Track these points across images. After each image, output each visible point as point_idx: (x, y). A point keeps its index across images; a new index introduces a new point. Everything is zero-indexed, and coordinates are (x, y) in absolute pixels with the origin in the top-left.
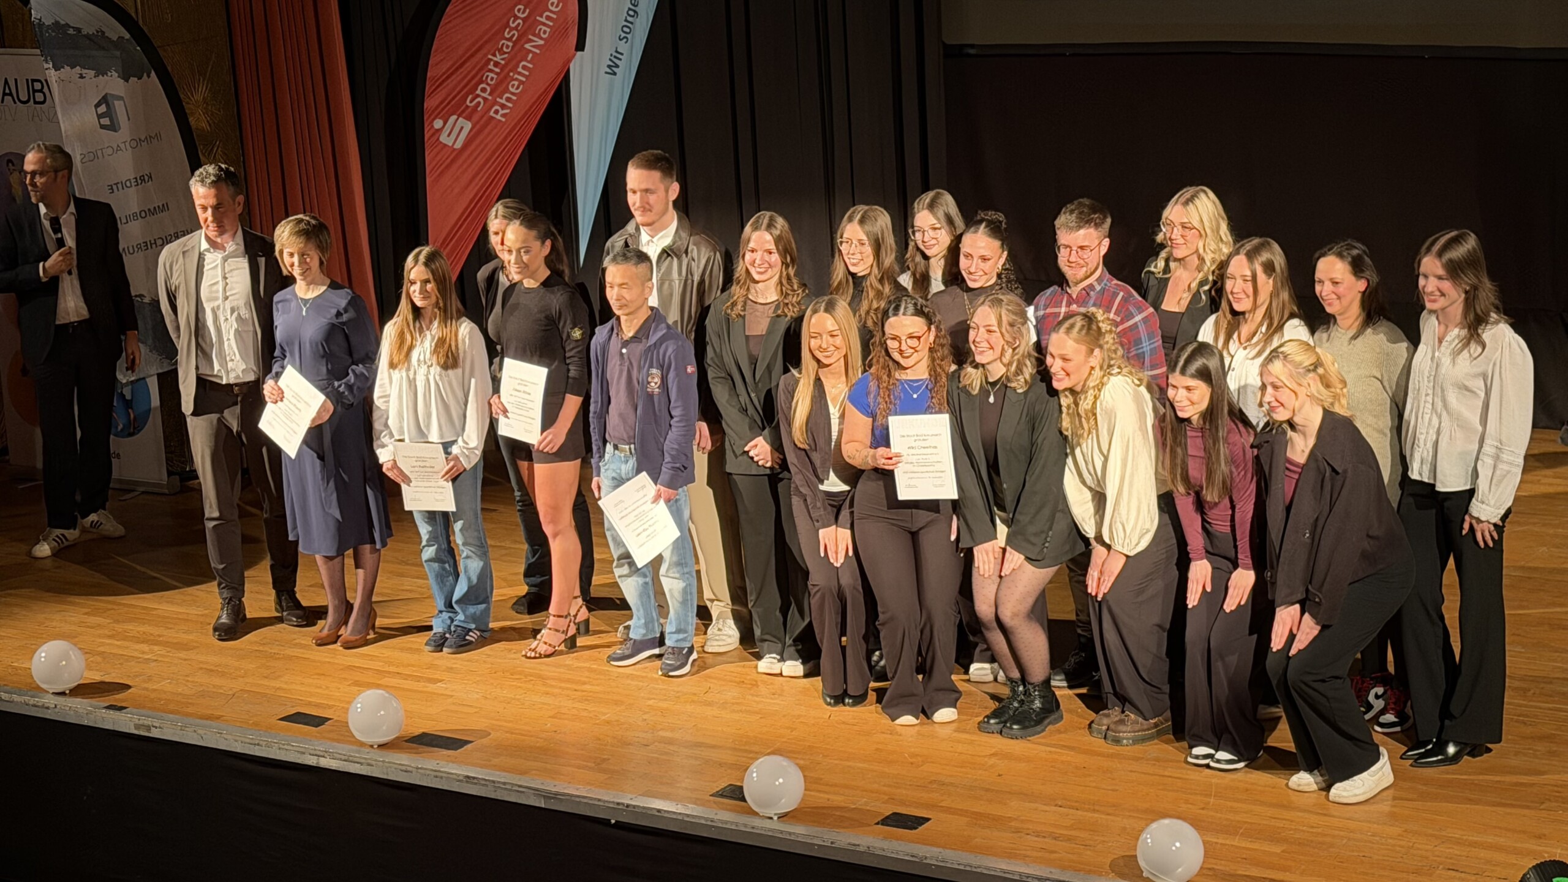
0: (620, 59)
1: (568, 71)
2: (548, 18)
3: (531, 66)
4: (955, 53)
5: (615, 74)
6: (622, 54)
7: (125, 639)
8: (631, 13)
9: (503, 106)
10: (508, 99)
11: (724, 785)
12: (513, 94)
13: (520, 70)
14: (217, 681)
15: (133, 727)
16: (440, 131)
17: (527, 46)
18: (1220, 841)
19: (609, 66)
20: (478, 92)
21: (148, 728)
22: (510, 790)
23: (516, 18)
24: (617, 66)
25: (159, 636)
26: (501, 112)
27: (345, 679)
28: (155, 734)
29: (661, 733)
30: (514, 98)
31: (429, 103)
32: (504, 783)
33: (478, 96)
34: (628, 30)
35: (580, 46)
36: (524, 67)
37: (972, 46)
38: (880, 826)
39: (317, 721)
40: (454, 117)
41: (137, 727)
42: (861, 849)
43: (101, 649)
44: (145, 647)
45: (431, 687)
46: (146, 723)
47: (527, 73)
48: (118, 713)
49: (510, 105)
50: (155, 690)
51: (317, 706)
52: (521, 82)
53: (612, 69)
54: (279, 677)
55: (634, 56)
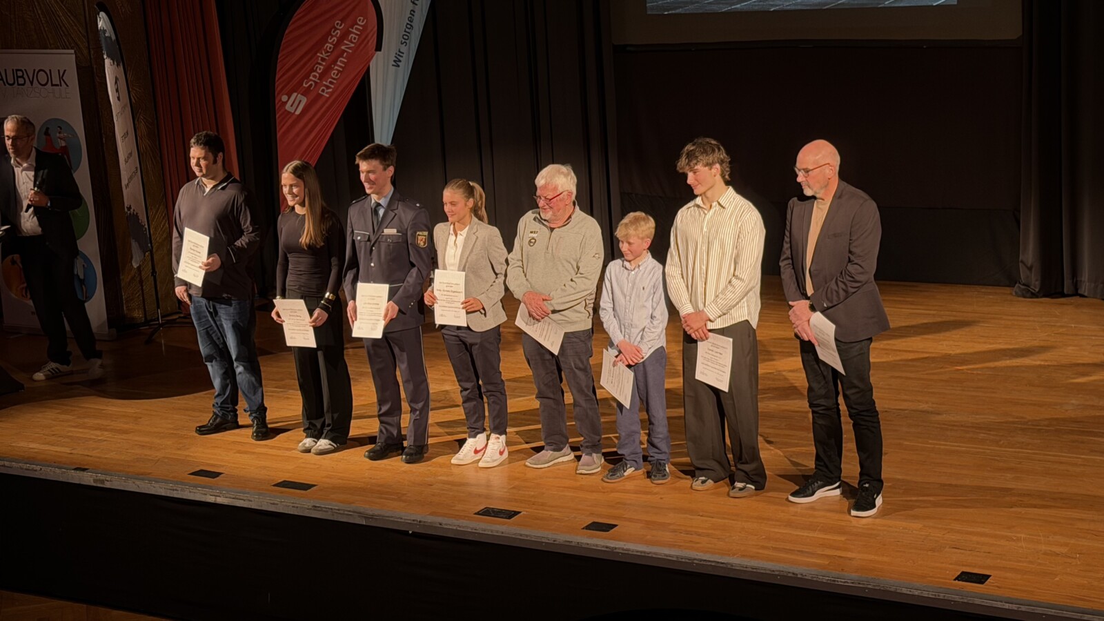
0: (402, 57)
1: (369, 67)
2: (356, 29)
3: (346, 61)
4: (621, 51)
5: (398, 66)
6: (403, 53)
8: (409, 26)
9: (328, 87)
10: (331, 82)
11: (482, 507)
12: (334, 79)
13: (339, 63)
14: (147, 452)
15: (92, 481)
16: (286, 102)
17: (343, 48)
18: (806, 534)
19: (395, 61)
21: (102, 481)
22: (344, 514)
23: (336, 29)
24: (400, 61)
25: (107, 426)
26: (327, 91)
28: (108, 485)
30: (335, 82)
31: (279, 85)
33: (311, 80)
34: (406, 37)
35: (379, 48)
36: (341, 61)
38: (585, 530)
39: (215, 475)
40: (295, 94)
41: (95, 481)
42: (573, 544)
46: (102, 478)
47: (343, 65)
48: (82, 472)
49: (332, 86)
50: (106, 458)
51: (214, 465)
52: (339, 71)
53: (397, 63)
54: (188, 449)
55: (411, 55)
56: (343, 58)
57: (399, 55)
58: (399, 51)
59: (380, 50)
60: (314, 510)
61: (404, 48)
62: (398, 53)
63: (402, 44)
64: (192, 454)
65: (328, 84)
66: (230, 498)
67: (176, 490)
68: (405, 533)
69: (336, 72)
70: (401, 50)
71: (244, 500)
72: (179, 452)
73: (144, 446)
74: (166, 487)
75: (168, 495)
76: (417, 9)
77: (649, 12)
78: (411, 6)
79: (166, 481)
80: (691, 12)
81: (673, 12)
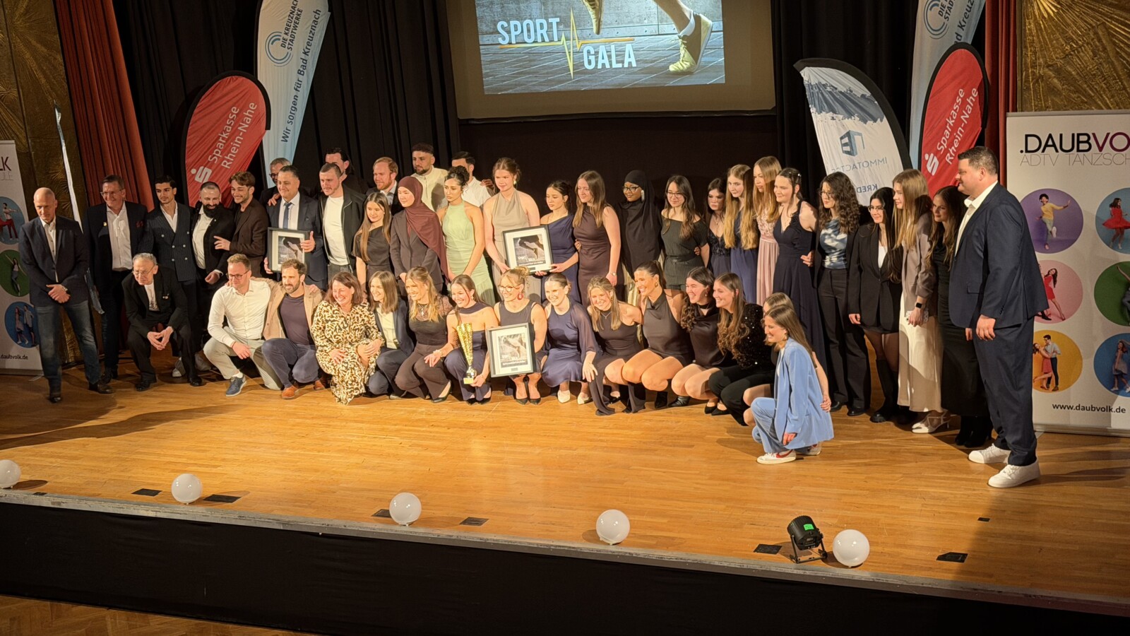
0: (289, 133)
1: (262, 142)
2: (250, 113)
3: (242, 139)
4: (465, 124)
5: (286, 141)
6: (289, 131)
7: (42, 456)
8: (293, 109)
9: (228, 161)
10: (231, 157)
11: (378, 510)
12: (234, 154)
13: (236, 141)
14: (96, 475)
15: (50, 503)
16: (194, 175)
17: (240, 128)
18: (636, 519)
19: (283, 137)
20: (214, 153)
21: (59, 503)
22: (264, 521)
23: (233, 114)
24: (288, 137)
25: (60, 453)
26: (228, 164)
27: (167, 469)
28: (64, 506)
29: (341, 485)
30: (234, 156)
31: (188, 161)
33: (214, 156)
34: (291, 118)
35: (268, 127)
36: (239, 140)
37: (473, 119)
38: (462, 525)
39: (154, 493)
40: (202, 168)
41: (53, 503)
42: (453, 538)
43: (28, 463)
44: (53, 460)
45: (214, 470)
46: (58, 501)
47: (240, 142)
48: (41, 497)
49: (232, 160)
50: (61, 483)
51: (153, 484)
52: (237, 148)
53: (285, 138)
54: (130, 470)
55: (296, 130)
56: (240, 137)
57: (286, 132)
58: (287, 130)
60: (240, 519)
61: (290, 127)
63: (288, 123)
64: (133, 475)
65: (228, 158)
67: (122, 508)
68: (316, 535)
69: (235, 148)
72: (122, 474)
73: (92, 470)
74: (114, 505)
75: (116, 512)
76: (299, 94)
77: (486, 93)
78: (294, 93)
79: (113, 501)
80: (520, 92)
81: (506, 92)
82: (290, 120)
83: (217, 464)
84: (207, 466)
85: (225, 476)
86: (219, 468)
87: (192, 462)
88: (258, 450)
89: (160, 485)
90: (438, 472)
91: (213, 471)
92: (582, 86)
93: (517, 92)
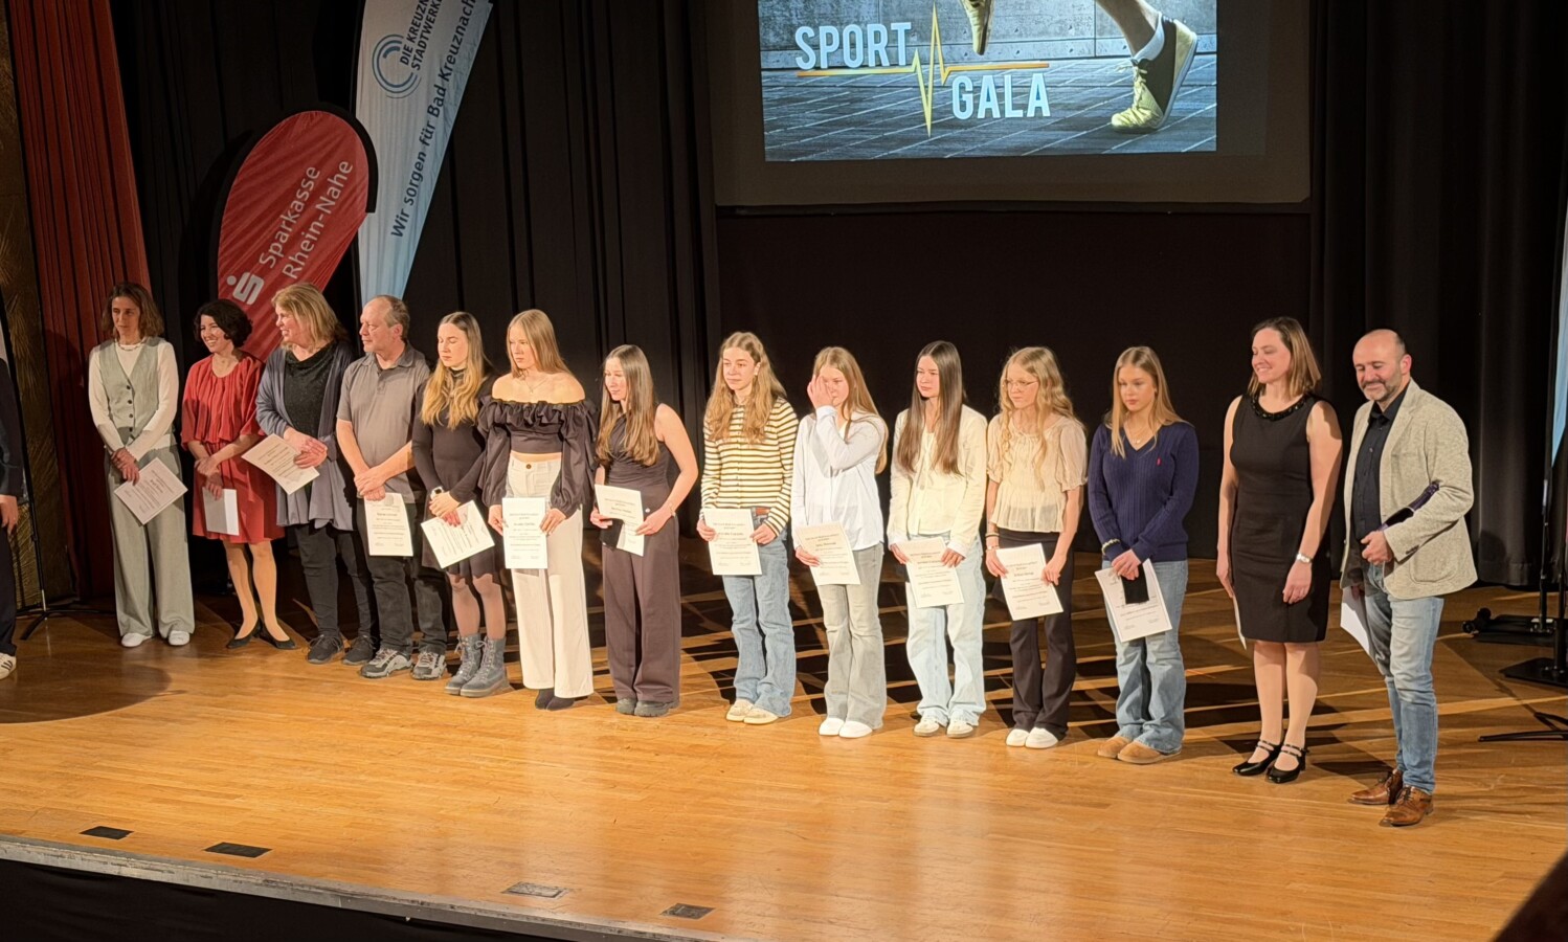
0: (406, 221)
1: (357, 234)
2: (338, 179)
3: (322, 226)
4: (726, 214)
5: (401, 235)
6: (407, 216)
8: (416, 176)
9: (296, 265)
10: (300, 258)
12: (303, 252)
13: (311, 229)
14: (20, 800)
16: (234, 286)
17: (318, 206)
19: (395, 227)
20: (271, 250)
22: (308, 892)
23: (308, 179)
24: (403, 227)
26: (293, 270)
29: (453, 838)
30: (306, 257)
31: (223, 260)
32: (303, 886)
33: (271, 254)
34: (412, 192)
35: (371, 207)
36: (316, 227)
37: (742, 207)
38: (666, 915)
39: (119, 834)
40: (247, 275)
42: (647, 937)
45: (229, 802)
47: (318, 233)
49: (303, 263)
51: (118, 821)
52: (312, 242)
53: (398, 230)
54: (81, 796)
55: (419, 219)
56: (320, 222)
57: (401, 219)
58: (402, 213)
59: (374, 211)
60: (267, 886)
61: (408, 209)
62: (400, 215)
63: (406, 202)
64: (86, 804)
65: (296, 260)
66: (142, 868)
67: (61, 856)
68: (400, 920)
69: (308, 242)
70: (405, 212)
71: (162, 871)
72: (67, 800)
73: (15, 791)
74: (48, 852)
75: (50, 864)
76: (429, 151)
77: (768, 159)
78: (419, 147)
79: (46, 844)
80: (831, 158)
81: (804, 158)
82: (408, 197)
83: (234, 792)
84: (218, 795)
85: (248, 813)
86: (237, 799)
87: (191, 787)
88: (309, 773)
89: (131, 822)
90: (629, 826)
91: (227, 804)
92: (948, 150)
93: (825, 159)
